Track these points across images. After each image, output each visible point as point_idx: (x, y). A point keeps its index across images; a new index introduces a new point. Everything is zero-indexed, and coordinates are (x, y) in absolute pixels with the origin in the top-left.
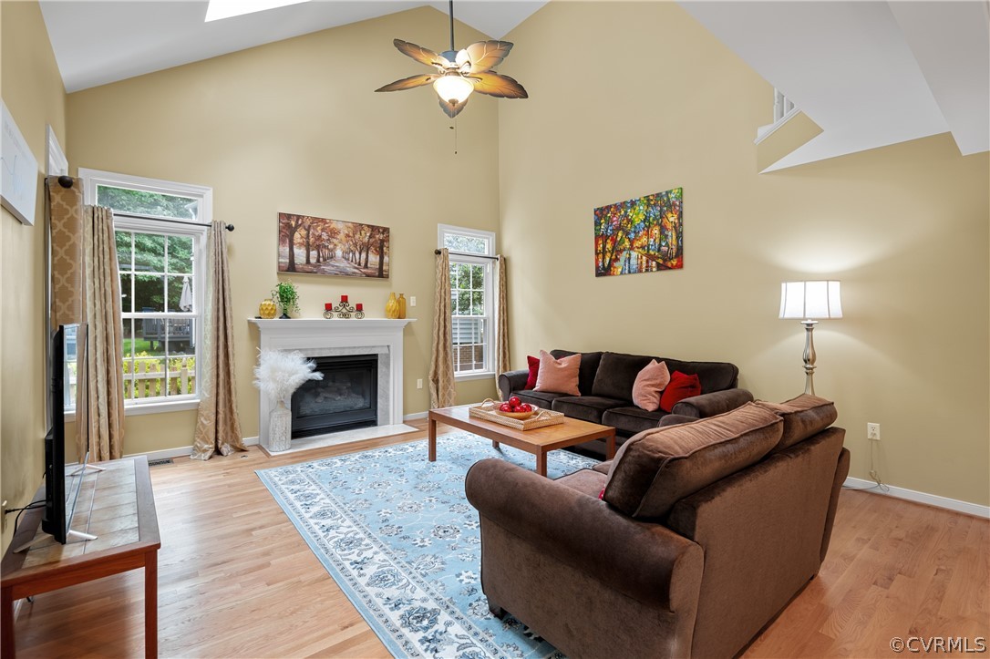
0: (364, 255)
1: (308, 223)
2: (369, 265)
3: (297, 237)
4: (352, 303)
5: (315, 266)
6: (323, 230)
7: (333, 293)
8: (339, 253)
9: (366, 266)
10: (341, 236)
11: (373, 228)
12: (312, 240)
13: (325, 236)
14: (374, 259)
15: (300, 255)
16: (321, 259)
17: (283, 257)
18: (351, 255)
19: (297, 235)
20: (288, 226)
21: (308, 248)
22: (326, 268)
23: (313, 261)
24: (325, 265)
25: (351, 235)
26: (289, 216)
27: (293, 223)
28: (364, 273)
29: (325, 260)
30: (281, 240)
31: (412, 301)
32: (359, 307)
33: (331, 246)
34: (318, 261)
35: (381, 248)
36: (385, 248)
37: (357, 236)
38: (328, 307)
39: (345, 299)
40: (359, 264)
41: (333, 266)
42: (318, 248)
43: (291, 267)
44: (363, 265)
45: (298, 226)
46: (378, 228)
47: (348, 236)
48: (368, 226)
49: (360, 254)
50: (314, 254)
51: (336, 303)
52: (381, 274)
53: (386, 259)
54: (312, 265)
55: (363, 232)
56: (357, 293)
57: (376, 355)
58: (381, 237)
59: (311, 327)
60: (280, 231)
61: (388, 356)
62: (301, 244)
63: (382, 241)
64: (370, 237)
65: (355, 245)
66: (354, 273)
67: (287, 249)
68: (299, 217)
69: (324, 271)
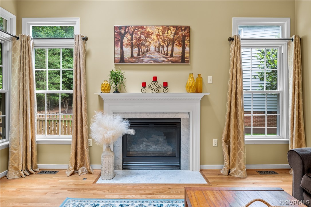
0: (170, 48)
1: (132, 30)
2: (174, 55)
3: (126, 40)
4: (160, 82)
5: (136, 58)
6: (141, 34)
7: (147, 75)
8: (152, 48)
9: (172, 56)
10: (154, 36)
11: (177, 28)
12: (134, 41)
13: (143, 37)
14: (178, 50)
15: (127, 51)
16: (141, 53)
17: (117, 54)
18: (161, 48)
19: (125, 39)
20: (120, 33)
21: (132, 46)
22: (144, 59)
23: (135, 55)
24: (143, 57)
25: (161, 34)
26: (120, 28)
27: (123, 31)
28: (171, 61)
29: (143, 54)
30: (116, 44)
31: (209, 80)
32: (165, 85)
33: (147, 44)
34: (139, 55)
35: (183, 41)
36: (186, 41)
37: (166, 34)
38: (144, 85)
39: (155, 79)
40: (167, 55)
41: (149, 57)
42: (138, 46)
43: (121, 61)
44: (169, 55)
45: (125, 33)
46: (181, 27)
47: (158, 35)
48: (173, 27)
49: (167, 47)
50: (136, 50)
51: (149, 82)
52: (184, 60)
53: (187, 49)
54: (135, 58)
55: (169, 31)
56: (163, 75)
57: (180, 119)
58: (183, 33)
59: (134, 99)
60: (115, 38)
61: (188, 120)
62: (128, 45)
63: (184, 36)
64: (175, 34)
65: (164, 41)
66: (163, 61)
67: (119, 49)
68: (126, 27)
69: (142, 61)
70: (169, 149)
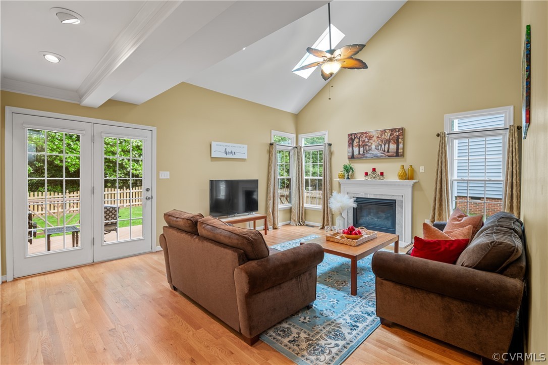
0: (387, 146)
1: (359, 135)
2: (390, 151)
3: (355, 143)
4: (378, 172)
5: (362, 155)
6: (365, 137)
7: (367, 167)
8: (373, 147)
9: (388, 152)
10: (375, 138)
11: (392, 130)
12: (361, 143)
13: (367, 140)
14: (393, 147)
15: (356, 150)
16: (365, 151)
17: (350, 153)
18: (380, 147)
19: (355, 142)
20: (351, 139)
21: (359, 146)
22: (367, 155)
23: (361, 153)
24: (367, 154)
25: (380, 136)
26: (351, 135)
27: (353, 137)
28: (387, 155)
29: (367, 151)
30: (349, 146)
31: (422, 169)
32: (382, 174)
33: (369, 144)
34: (364, 152)
35: (398, 140)
36: (400, 140)
37: (384, 136)
38: (366, 174)
39: (374, 170)
40: (384, 151)
41: (371, 154)
42: (364, 146)
43: (352, 157)
44: (386, 151)
45: (355, 138)
46: (395, 129)
47: (378, 137)
48: (389, 130)
49: (385, 145)
50: (362, 149)
51: (370, 172)
52: (398, 154)
53: (401, 146)
54: (361, 155)
55: (386, 134)
56: (380, 167)
57: (395, 200)
58: (397, 133)
59: (361, 184)
60: (348, 142)
61: (402, 202)
62: (356, 146)
63: (398, 136)
64: (390, 135)
65: (382, 141)
66: (382, 156)
67: (351, 149)
68: (355, 134)
69: (366, 157)
70: (388, 224)
